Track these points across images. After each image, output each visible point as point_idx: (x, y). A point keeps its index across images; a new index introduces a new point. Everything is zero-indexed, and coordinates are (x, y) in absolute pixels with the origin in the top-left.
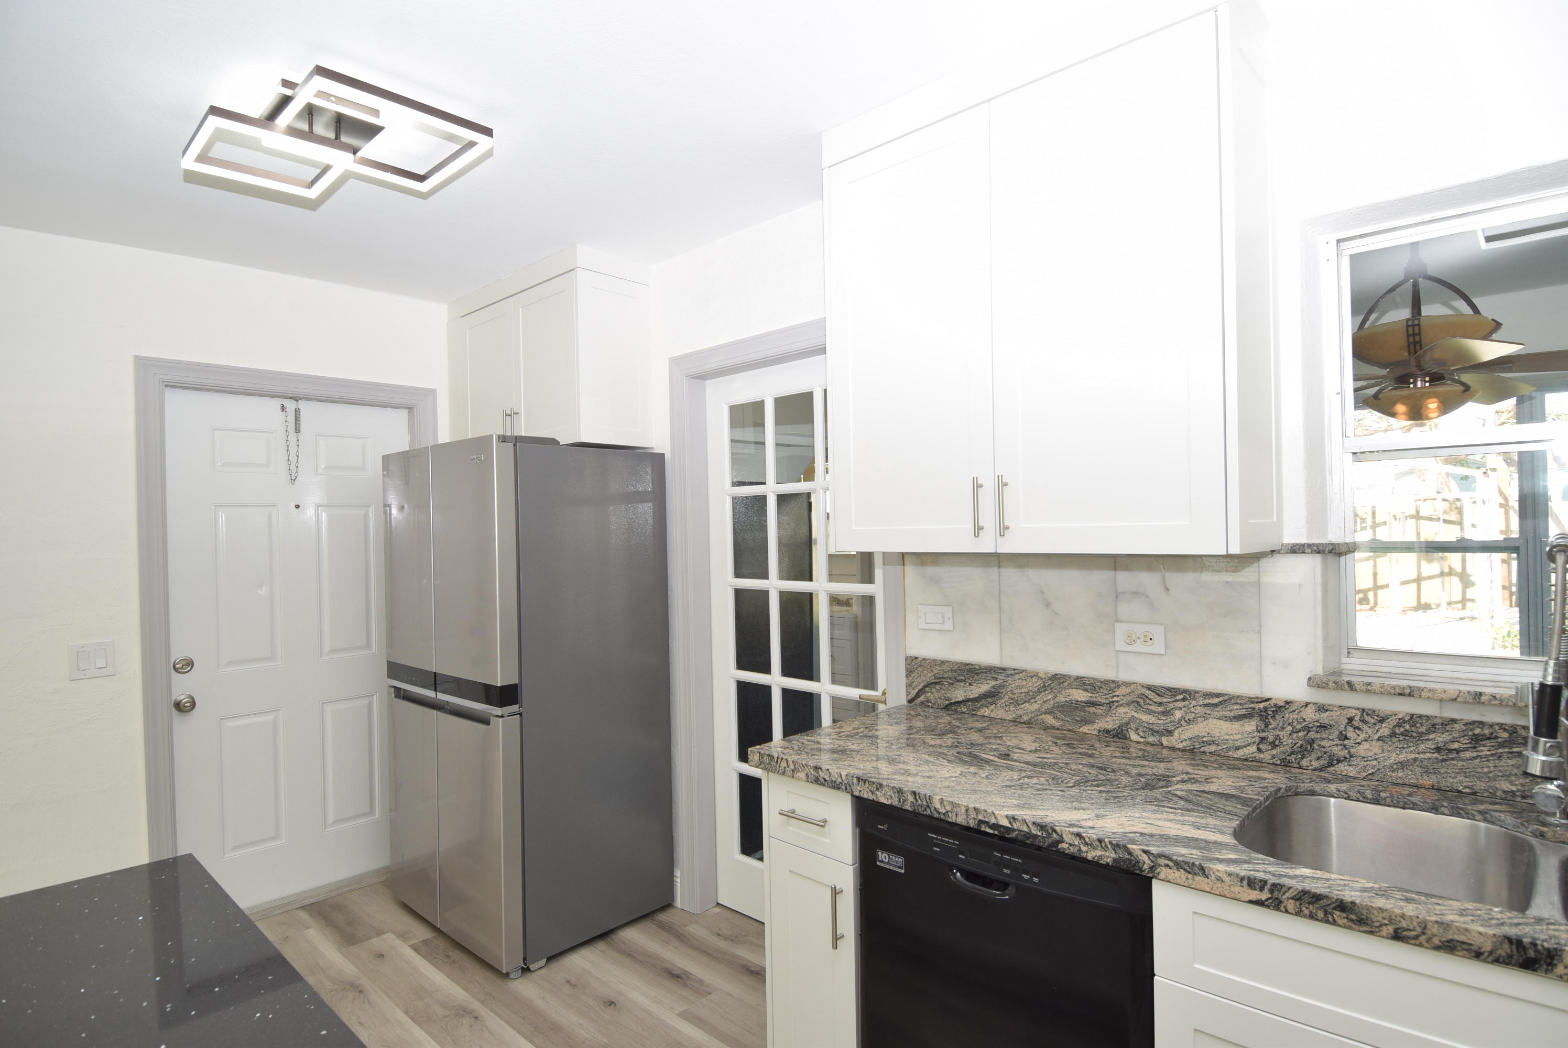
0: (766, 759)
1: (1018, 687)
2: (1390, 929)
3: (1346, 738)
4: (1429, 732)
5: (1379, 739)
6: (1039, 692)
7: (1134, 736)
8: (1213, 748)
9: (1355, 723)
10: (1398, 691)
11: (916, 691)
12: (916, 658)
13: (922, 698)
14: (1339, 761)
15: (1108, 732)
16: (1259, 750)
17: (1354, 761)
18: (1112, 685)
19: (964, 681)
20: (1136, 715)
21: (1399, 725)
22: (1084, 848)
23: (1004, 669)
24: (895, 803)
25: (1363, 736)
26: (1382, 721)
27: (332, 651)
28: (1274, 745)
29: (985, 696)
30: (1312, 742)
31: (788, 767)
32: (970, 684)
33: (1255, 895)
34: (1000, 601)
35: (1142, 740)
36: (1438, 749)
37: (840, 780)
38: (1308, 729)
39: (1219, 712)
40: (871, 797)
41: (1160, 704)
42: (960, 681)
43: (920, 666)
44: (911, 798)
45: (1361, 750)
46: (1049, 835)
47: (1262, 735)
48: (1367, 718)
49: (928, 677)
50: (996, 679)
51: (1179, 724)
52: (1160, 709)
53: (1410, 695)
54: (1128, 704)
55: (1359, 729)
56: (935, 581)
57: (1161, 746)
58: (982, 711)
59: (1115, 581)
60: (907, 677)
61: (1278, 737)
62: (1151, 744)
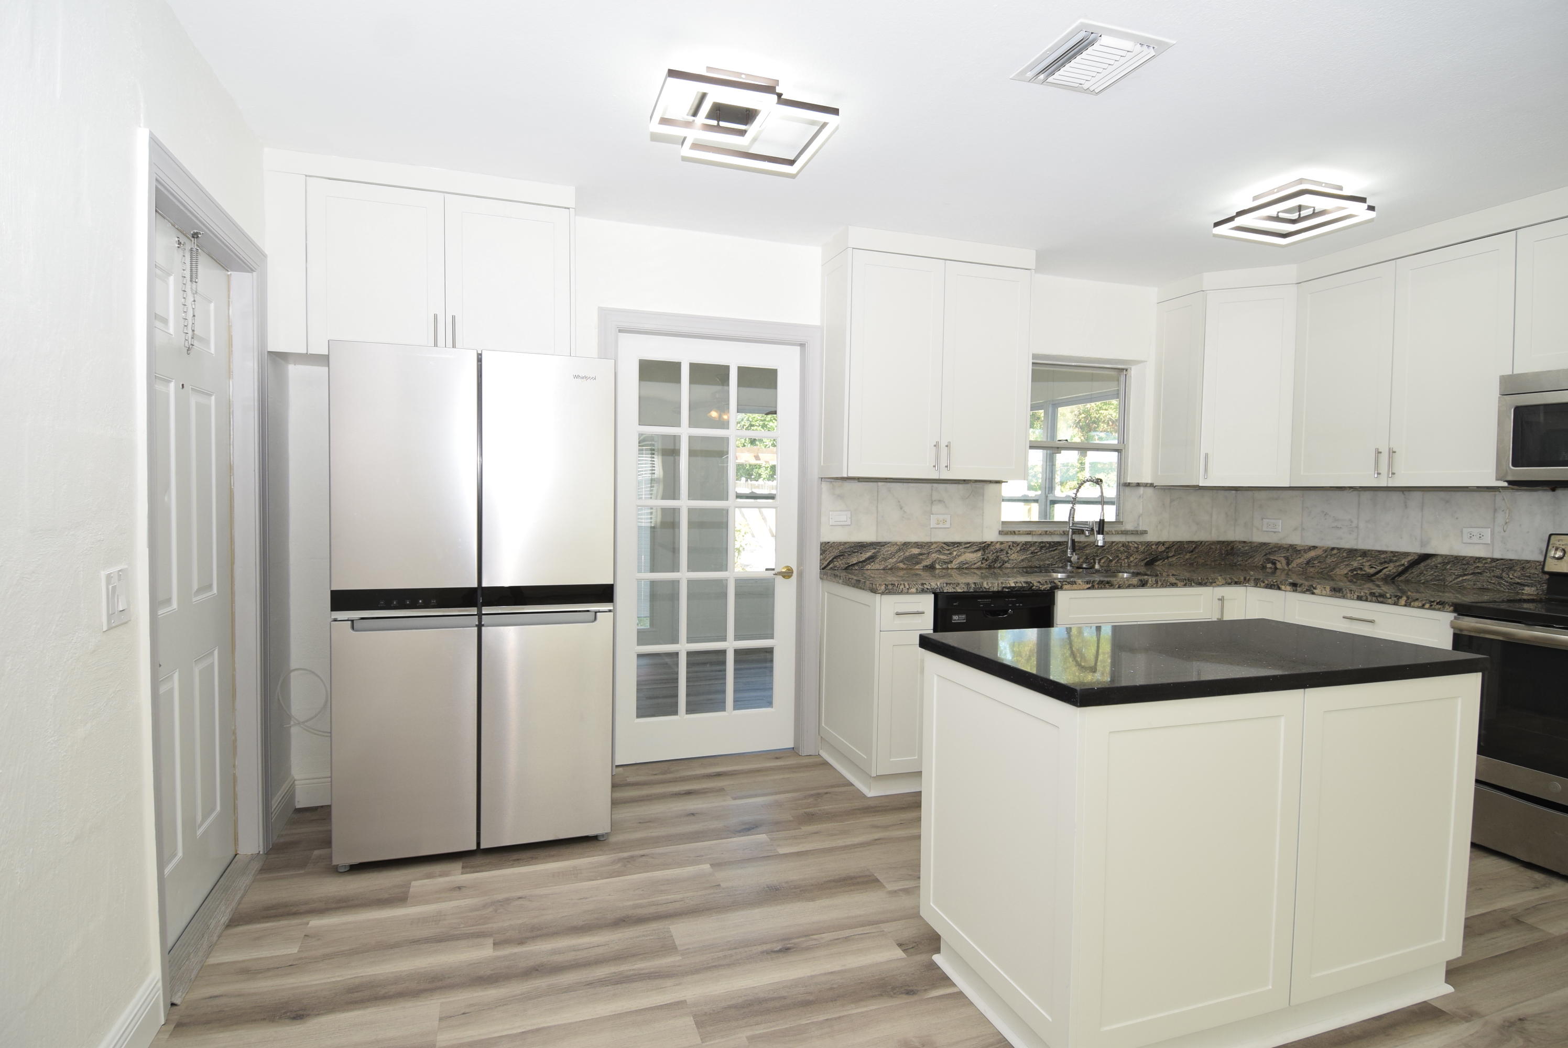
0: (890, 587)
1: (886, 552)
2: (1117, 586)
3: (1008, 553)
4: (1030, 547)
5: (1017, 552)
6: (897, 552)
7: (938, 566)
8: (967, 565)
9: (1011, 547)
10: (1027, 533)
11: (828, 561)
12: (829, 542)
13: (831, 566)
14: (1006, 562)
15: (927, 566)
16: (982, 563)
17: (1010, 562)
18: (928, 544)
19: (858, 552)
20: (939, 556)
21: (1022, 546)
22: (1041, 586)
23: (879, 543)
25: (1013, 552)
26: (1018, 545)
28: (986, 560)
29: (869, 558)
30: (998, 557)
31: (905, 587)
32: (861, 553)
34: (877, 507)
35: (940, 567)
37: (936, 587)
38: (997, 552)
40: (953, 590)
41: (949, 550)
42: (854, 553)
43: (831, 547)
46: (1029, 585)
47: (983, 557)
48: (1014, 545)
49: (836, 552)
50: (875, 549)
51: (955, 558)
52: (948, 552)
54: (936, 552)
55: (1012, 549)
56: (841, 497)
57: (948, 568)
58: (867, 567)
59: (931, 495)
60: (821, 554)
61: (988, 557)
62: (944, 569)
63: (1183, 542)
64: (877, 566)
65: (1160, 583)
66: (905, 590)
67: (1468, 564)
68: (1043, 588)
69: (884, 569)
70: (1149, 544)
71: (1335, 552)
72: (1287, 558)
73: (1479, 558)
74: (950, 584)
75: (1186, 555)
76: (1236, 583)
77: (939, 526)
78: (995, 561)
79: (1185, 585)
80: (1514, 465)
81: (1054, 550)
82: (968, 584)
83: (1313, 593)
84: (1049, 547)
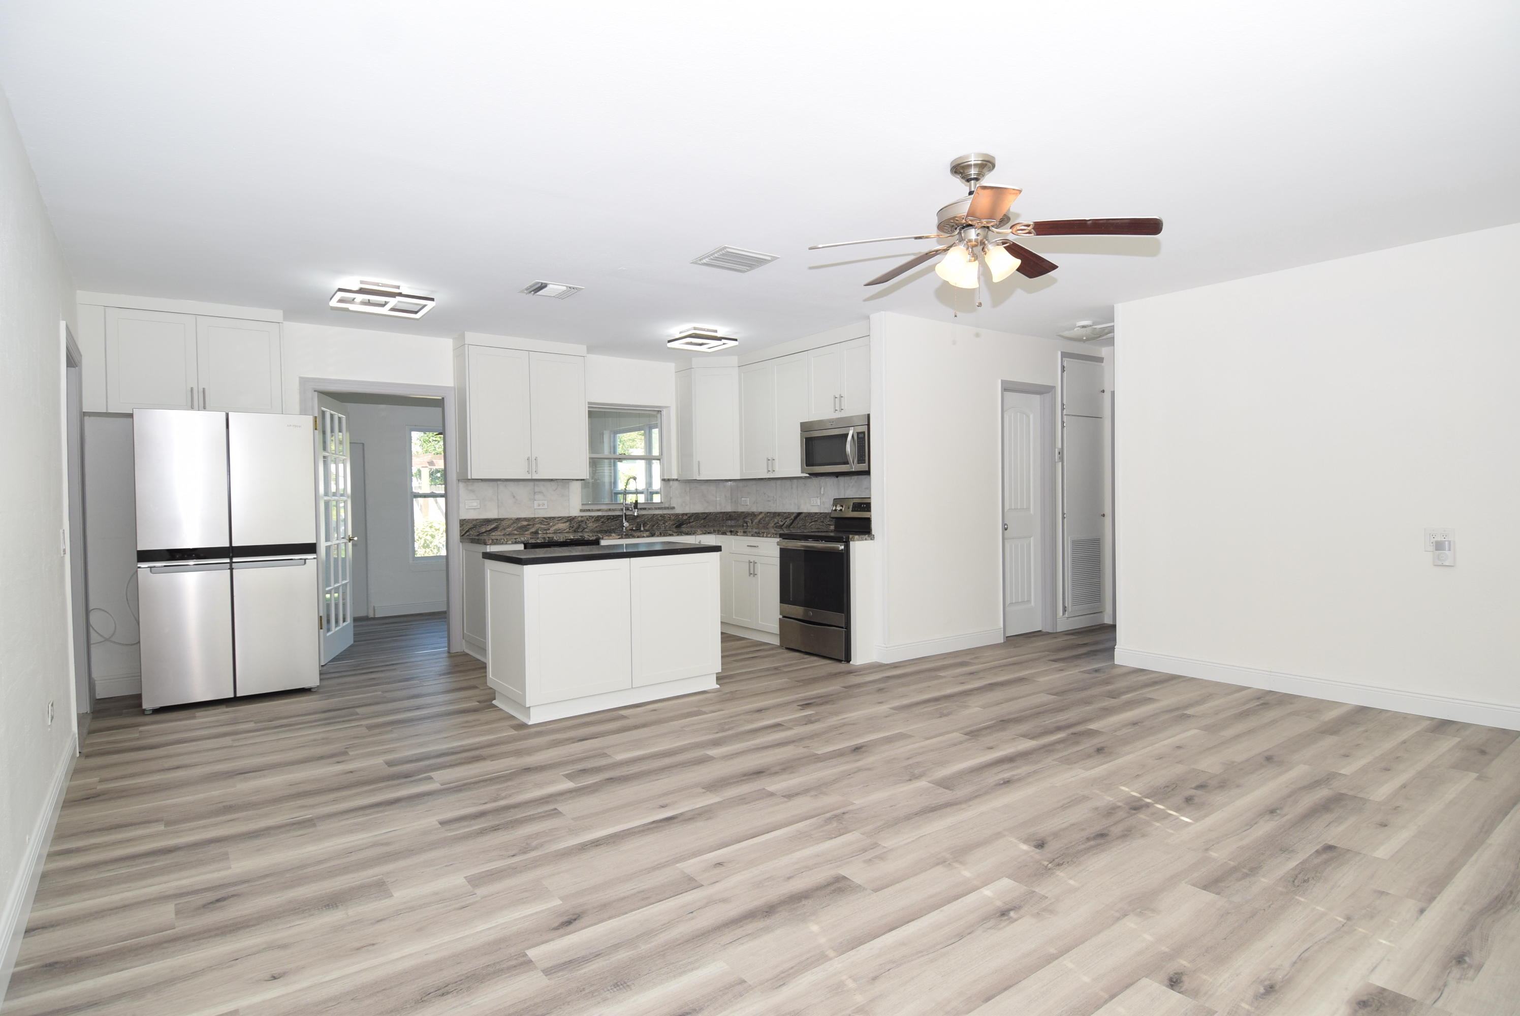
0: (495, 541)
1: (506, 524)
3: (586, 523)
4: (600, 519)
5: (592, 522)
6: (512, 524)
7: (540, 532)
8: (560, 531)
10: (597, 510)
11: (466, 531)
12: (465, 519)
13: (468, 534)
14: (585, 529)
15: (533, 532)
17: (588, 528)
18: (534, 519)
19: (485, 525)
20: (540, 526)
21: (596, 518)
23: (500, 519)
26: (593, 518)
28: (572, 528)
29: (493, 528)
30: (580, 525)
31: (504, 540)
32: (488, 525)
34: (498, 496)
35: (542, 533)
38: (579, 522)
39: (561, 522)
40: (535, 542)
41: (547, 522)
42: (483, 525)
43: (467, 522)
45: (589, 525)
48: (590, 518)
49: (471, 525)
50: (497, 522)
51: (551, 527)
52: (546, 523)
54: (538, 524)
55: (588, 520)
56: (473, 491)
57: (547, 533)
58: (492, 534)
59: (534, 489)
60: (460, 527)
61: (573, 525)
62: (544, 533)
63: (699, 513)
64: (499, 533)
65: (662, 534)
66: (504, 542)
67: (813, 516)
68: (591, 539)
69: (504, 535)
70: (677, 515)
71: (768, 514)
72: (751, 520)
73: (816, 513)
74: (533, 538)
75: (701, 521)
76: (709, 533)
77: (540, 507)
78: (578, 528)
79: (678, 535)
80: (807, 466)
81: (616, 520)
82: (544, 538)
83: (737, 535)
84: (612, 519)
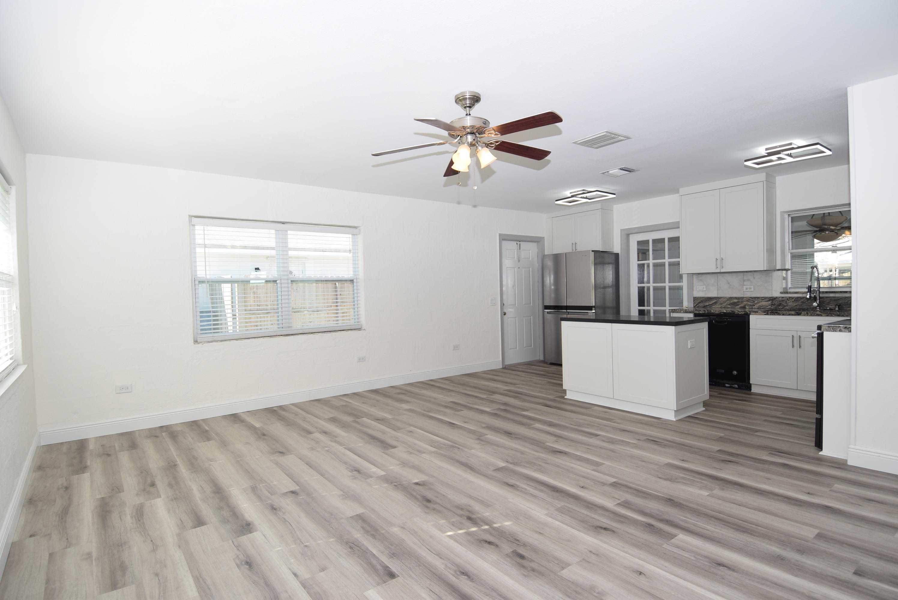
1: (721, 301)
3: (787, 302)
4: (800, 299)
5: (793, 302)
6: (727, 301)
7: (747, 307)
8: (763, 307)
9: (788, 299)
12: (696, 297)
13: (697, 306)
14: (785, 306)
15: (741, 307)
16: (771, 306)
17: (788, 306)
18: (742, 298)
20: (748, 303)
21: (796, 299)
23: (718, 297)
24: (704, 313)
25: (790, 301)
26: (793, 298)
27: (525, 304)
28: (774, 305)
29: (714, 303)
30: (781, 304)
32: (710, 301)
33: (765, 314)
34: (717, 283)
35: (749, 308)
36: (802, 302)
38: (780, 301)
39: (764, 300)
41: (753, 300)
42: (707, 301)
43: (697, 299)
44: (707, 311)
46: (732, 312)
47: (772, 303)
48: (790, 298)
49: (699, 301)
50: (716, 299)
51: (756, 304)
52: (752, 301)
53: (797, 293)
54: (746, 301)
55: (789, 300)
56: (701, 280)
57: (752, 308)
58: (713, 307)
59: (744, 278)
60: (694, 301)
61: (775, 304)
64: (717, 306)
69: (720, 307)
77: (747, 290)
78: (780, 305)
